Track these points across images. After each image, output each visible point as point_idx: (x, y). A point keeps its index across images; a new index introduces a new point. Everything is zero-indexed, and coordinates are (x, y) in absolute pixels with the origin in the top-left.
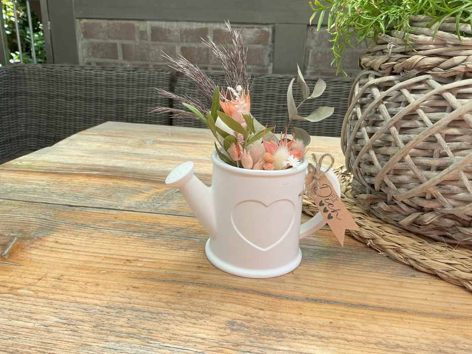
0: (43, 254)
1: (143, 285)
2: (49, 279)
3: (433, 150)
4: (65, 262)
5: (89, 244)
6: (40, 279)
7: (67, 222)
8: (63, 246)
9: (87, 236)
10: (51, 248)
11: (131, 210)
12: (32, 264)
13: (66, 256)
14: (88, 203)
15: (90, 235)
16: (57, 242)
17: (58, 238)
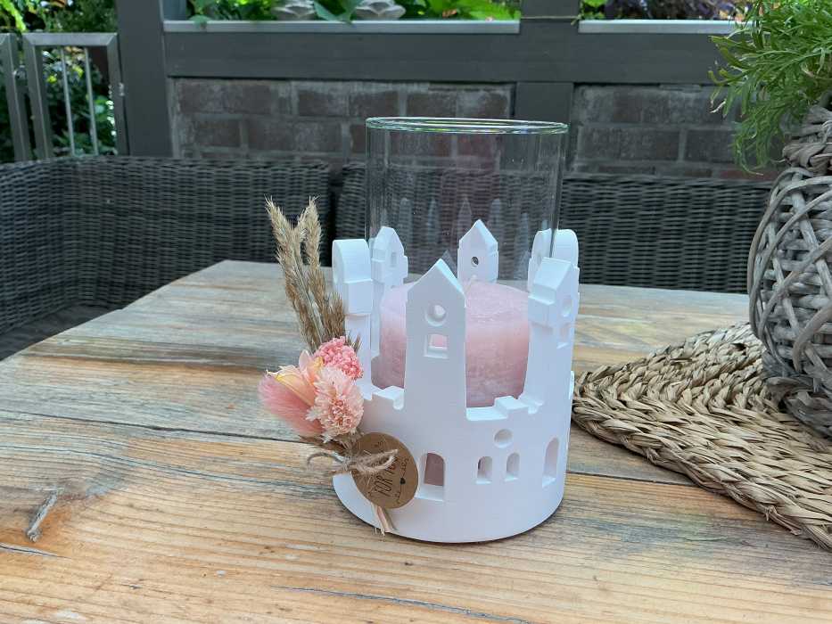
0: (104, 532)
1: (300, 604)
2: (116, 588)
4: (147, 550)
5: (192, 510)
6: (98, 588)
7: (150, 463)
8: (143, 515)
9: (189, 492)
10: (121, 518)
11: (269, 436)
12: (83, 554)
13: (149, 537)
14: (188, 422)
15: (194, 491)
16: (131, 506)
17: (134, 497)
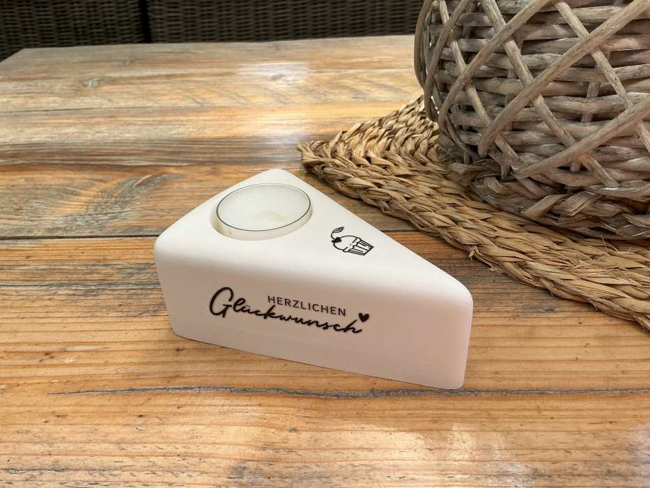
1: (76, 408)
3: (587, 84)
